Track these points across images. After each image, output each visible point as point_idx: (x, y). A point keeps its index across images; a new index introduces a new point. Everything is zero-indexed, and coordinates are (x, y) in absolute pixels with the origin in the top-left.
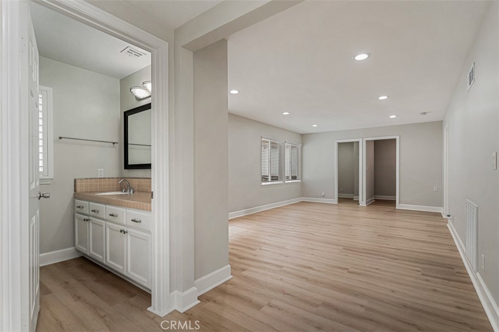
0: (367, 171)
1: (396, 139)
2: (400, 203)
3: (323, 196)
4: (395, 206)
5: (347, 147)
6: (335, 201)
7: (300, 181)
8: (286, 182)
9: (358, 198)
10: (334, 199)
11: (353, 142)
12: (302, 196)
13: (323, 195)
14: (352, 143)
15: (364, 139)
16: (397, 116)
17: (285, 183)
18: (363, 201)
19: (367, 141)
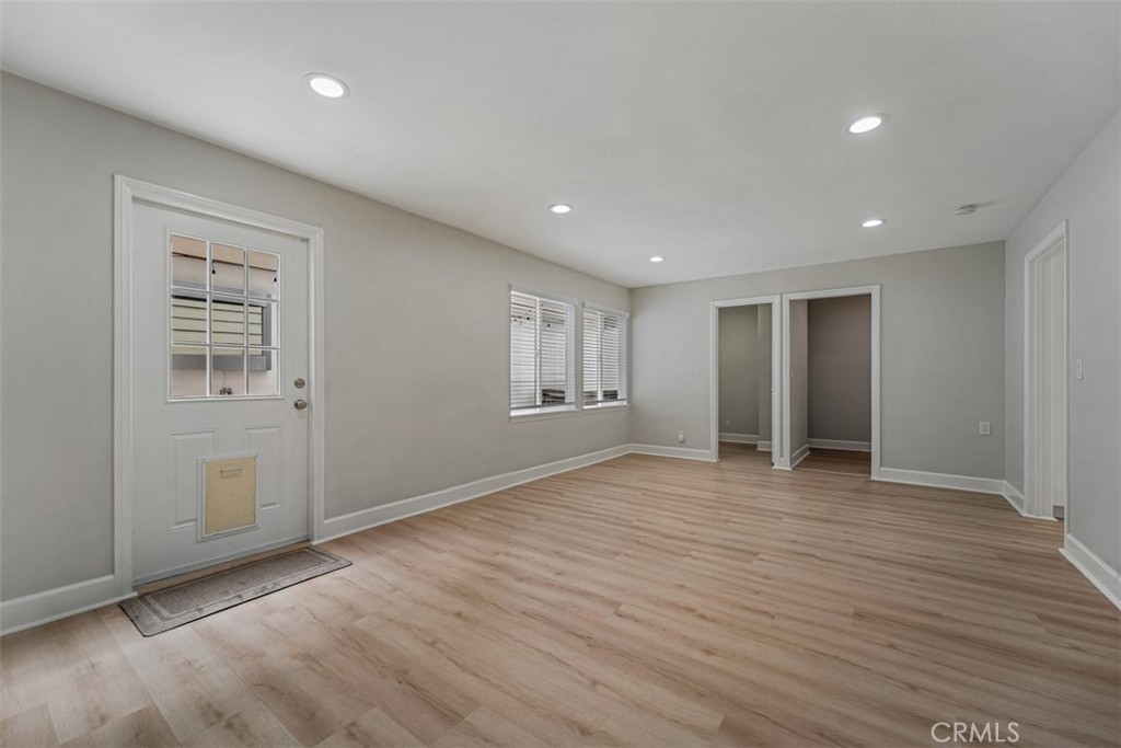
0: (791, 378)
1: (870, 295)
2: (881, 465)
3: (682, 442)
4: (870, 473)
5: (743, 319)
6: (710, 455)
7: (625, 403)
8: (585, 407)
9: (770, 446)
10: (709, 449)
11: (756, 306)
12: (629, 441)
13: (681, 437)
14: (754, 307)
15: (784, 296)
16: (884, 221)
17: (584, 410)
18: (781, 456)
19: (791, 301)
